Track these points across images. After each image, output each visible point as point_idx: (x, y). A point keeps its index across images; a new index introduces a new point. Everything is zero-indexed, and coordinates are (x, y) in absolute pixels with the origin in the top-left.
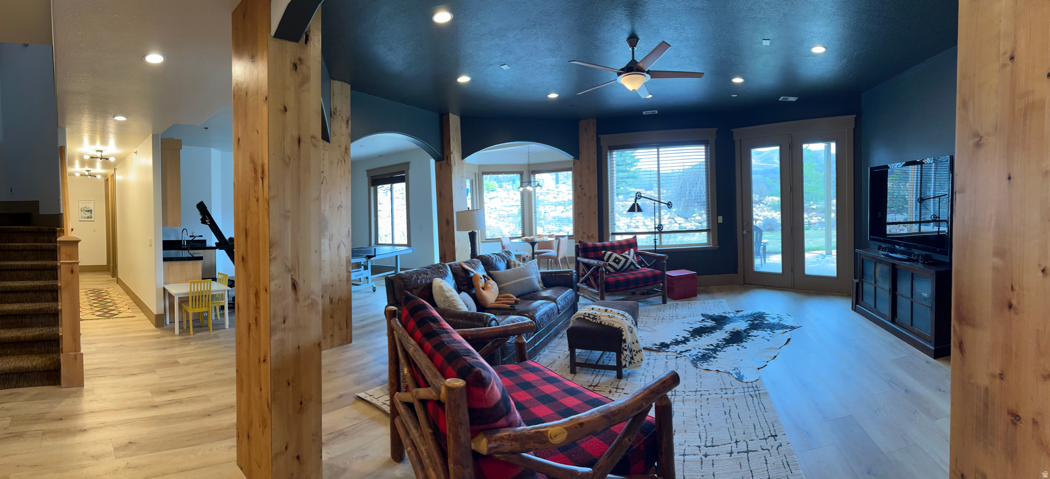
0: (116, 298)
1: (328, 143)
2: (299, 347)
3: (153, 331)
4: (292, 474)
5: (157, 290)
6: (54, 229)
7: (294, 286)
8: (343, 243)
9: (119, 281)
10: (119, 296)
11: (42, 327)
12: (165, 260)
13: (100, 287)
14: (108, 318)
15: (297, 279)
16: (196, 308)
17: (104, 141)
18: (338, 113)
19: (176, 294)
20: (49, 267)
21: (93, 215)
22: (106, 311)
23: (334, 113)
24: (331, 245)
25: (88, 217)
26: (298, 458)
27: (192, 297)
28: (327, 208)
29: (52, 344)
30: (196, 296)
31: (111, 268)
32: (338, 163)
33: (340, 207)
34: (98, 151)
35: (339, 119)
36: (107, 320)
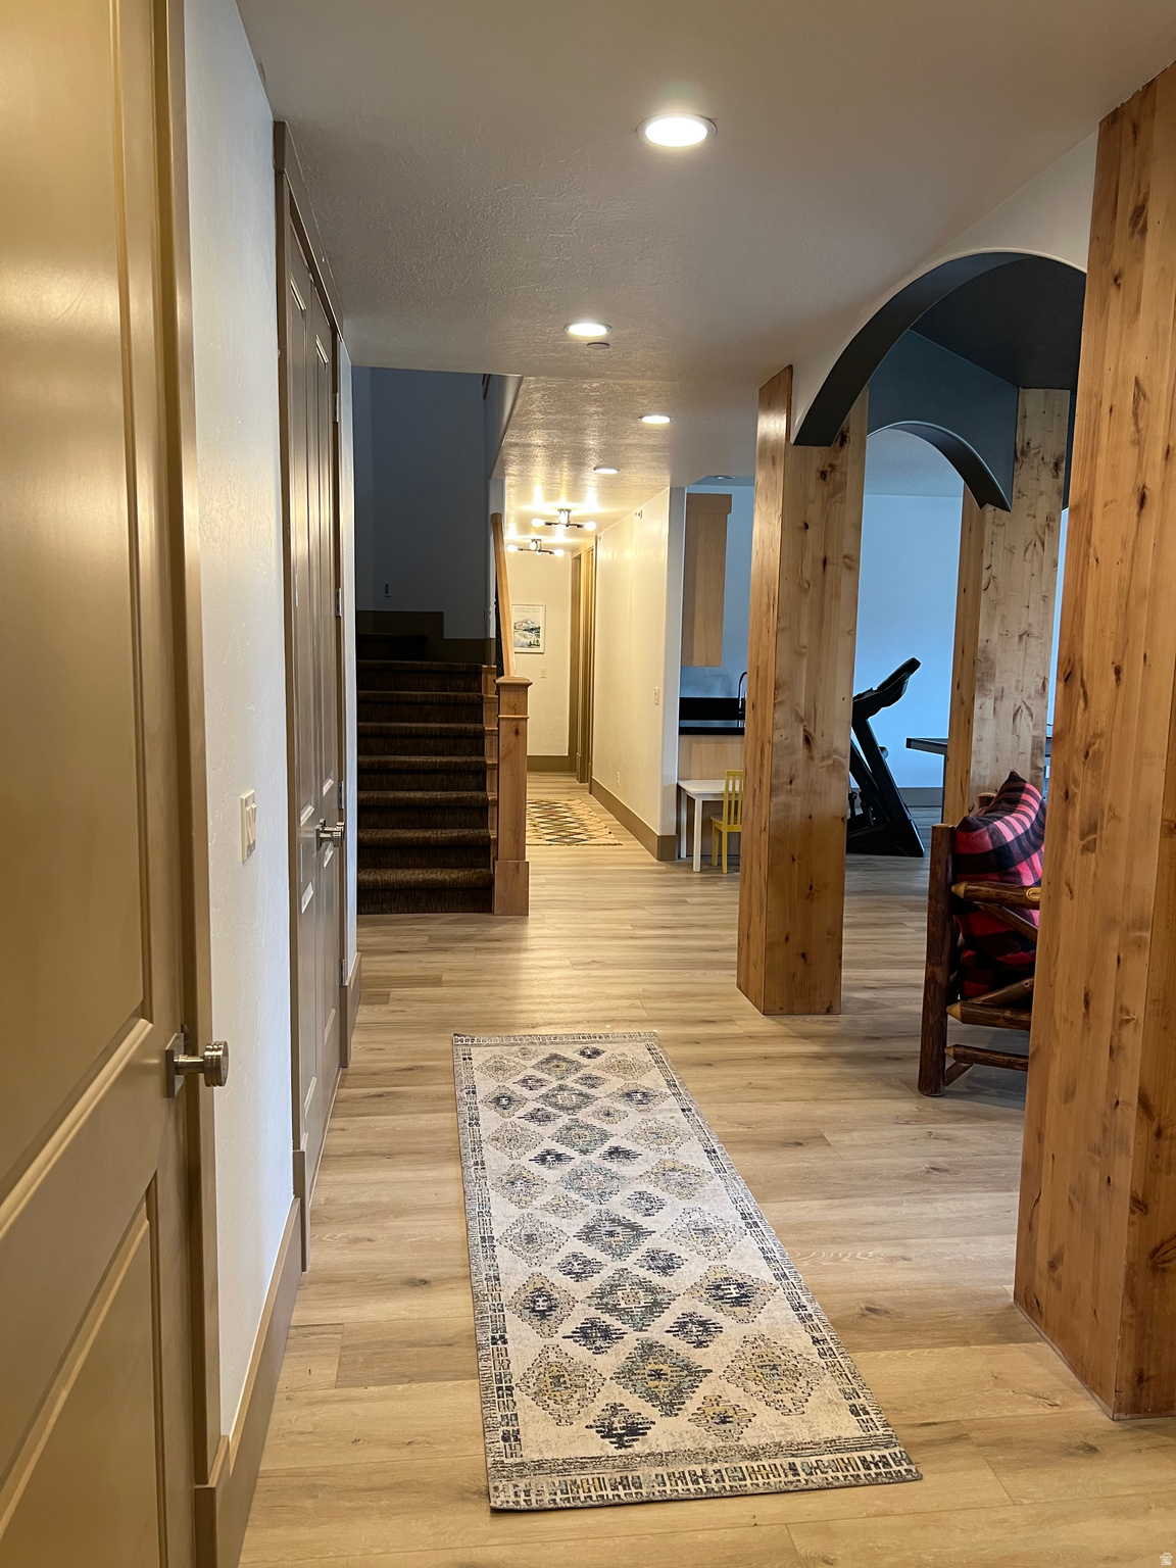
0: (585, 817)
1: (1005, 512)
2: (810, 817)
3: (653, 864)
4: (794, 975)
5: (664, 789)
6: (477, 667)
7: (808, 740)
8: (1028, 708)
9: (595, 789)
10: (593, 813)
11: (461, 828)
12: (683, 731)
13: (551, 798)
14: (569, 844)
15: (811, 730)
16: (736, 823)
17: (576, 490)
18: (1032, 452)
19: (699, 795)
20: (470, 732)
21: (541, 640)
22: (565, 834)
23: (1023, 453)
24: (998, 708)
25: (530, 645)
26: (804, 956)
27: (730, 802)
28: (995, 637)
29: (481, 852)
30: (736, 802)
31: (577, 763)
32: (1027, 549)
33: (1025, 636)
34: (561, 510)
35: (1036, 461)
36: (567, 847)
